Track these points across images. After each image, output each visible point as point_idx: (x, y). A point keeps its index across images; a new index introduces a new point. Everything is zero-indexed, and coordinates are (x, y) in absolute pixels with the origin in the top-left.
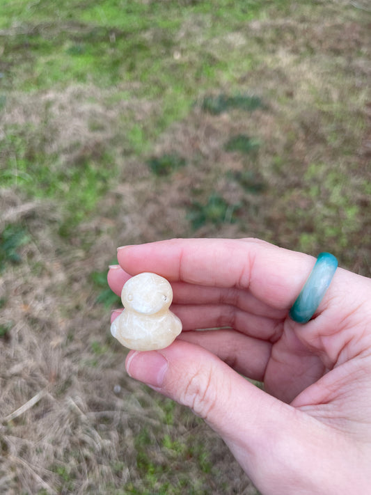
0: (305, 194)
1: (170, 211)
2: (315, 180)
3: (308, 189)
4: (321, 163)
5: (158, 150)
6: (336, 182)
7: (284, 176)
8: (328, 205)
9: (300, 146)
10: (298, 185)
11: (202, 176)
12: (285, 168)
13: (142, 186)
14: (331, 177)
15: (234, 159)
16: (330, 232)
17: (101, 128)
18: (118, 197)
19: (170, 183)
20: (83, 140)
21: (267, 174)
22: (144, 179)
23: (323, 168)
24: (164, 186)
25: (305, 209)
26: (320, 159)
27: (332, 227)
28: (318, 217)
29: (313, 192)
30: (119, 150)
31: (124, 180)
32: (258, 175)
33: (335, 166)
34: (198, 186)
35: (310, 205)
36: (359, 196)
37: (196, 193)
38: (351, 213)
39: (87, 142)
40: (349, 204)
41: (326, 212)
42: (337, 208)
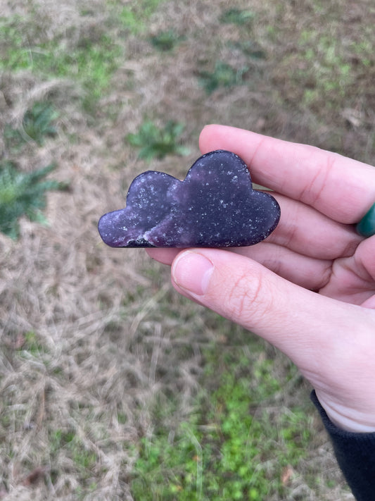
0: (300, 57)
1: (182, 80)
2: (309, 45)
3: (303, 53)
4: (311, 29)
5: (154, 28)
6: (328, 44)
7: (279, 43)
8: (324, 64)
9: (289, 16)
10: (293, 50)
11: (204, 48)
12: (279, 36)
13: (149, 61)
14: (323, 40)
15: (230, 31)
16: (329, 87)
17: (90, 13)
18: (129, 73)
19: (175, 56)
20: (77, 24)
21: (263, 43)
22: (148, 55)
23: (314, 34)
24: (170, 60)
25: (304, 70)
26: (311, 26)
27: (330, 81)
28: (318, 75)
29: (310, 54)
30: (115, 32)
31: (130, 58)
32: (256, 44)
33: (324, 31)
34: (202, 57)
35: (309, 65)
36: (350, 55)
37: (202, 63)
38: (345, 70)
39: (82, 26)
40: (343, 62)
41: (323, 70)
42: (333, 67)
